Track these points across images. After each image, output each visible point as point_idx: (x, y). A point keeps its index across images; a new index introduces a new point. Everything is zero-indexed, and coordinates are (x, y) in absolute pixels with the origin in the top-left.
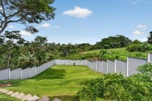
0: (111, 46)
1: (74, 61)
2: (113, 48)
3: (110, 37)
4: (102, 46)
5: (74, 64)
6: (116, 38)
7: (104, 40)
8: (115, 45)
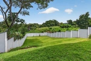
0: (51, 25)
1: (40, 34)
2: (52, 26)
3: (50, 20)
4: (46, 25)
5: (40, 35)
6: (53, 21)
7: (47, 22)
8: (53, 25)
